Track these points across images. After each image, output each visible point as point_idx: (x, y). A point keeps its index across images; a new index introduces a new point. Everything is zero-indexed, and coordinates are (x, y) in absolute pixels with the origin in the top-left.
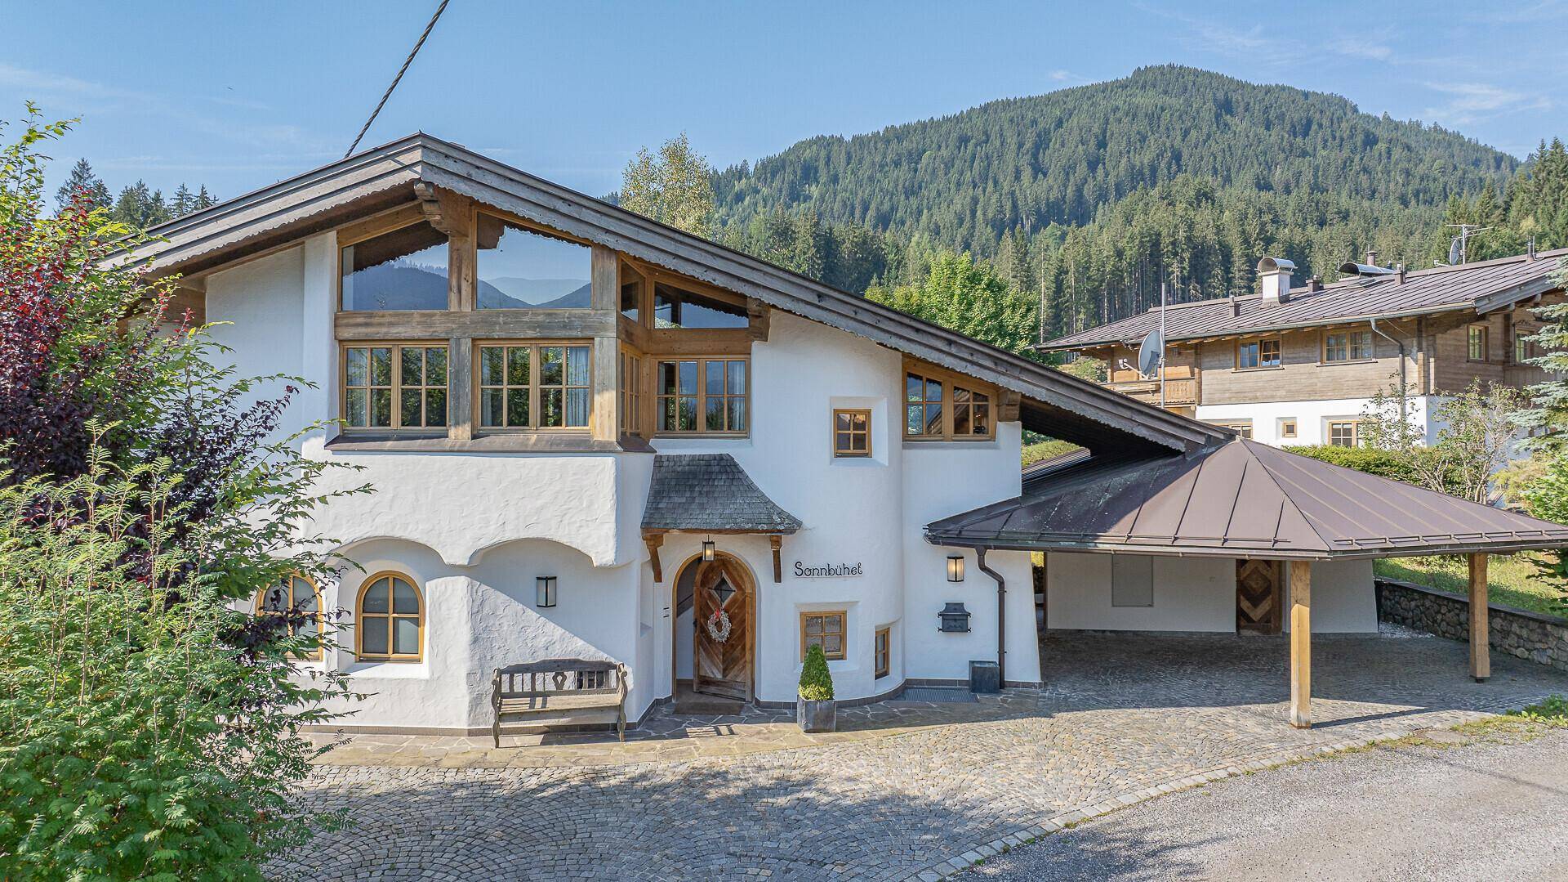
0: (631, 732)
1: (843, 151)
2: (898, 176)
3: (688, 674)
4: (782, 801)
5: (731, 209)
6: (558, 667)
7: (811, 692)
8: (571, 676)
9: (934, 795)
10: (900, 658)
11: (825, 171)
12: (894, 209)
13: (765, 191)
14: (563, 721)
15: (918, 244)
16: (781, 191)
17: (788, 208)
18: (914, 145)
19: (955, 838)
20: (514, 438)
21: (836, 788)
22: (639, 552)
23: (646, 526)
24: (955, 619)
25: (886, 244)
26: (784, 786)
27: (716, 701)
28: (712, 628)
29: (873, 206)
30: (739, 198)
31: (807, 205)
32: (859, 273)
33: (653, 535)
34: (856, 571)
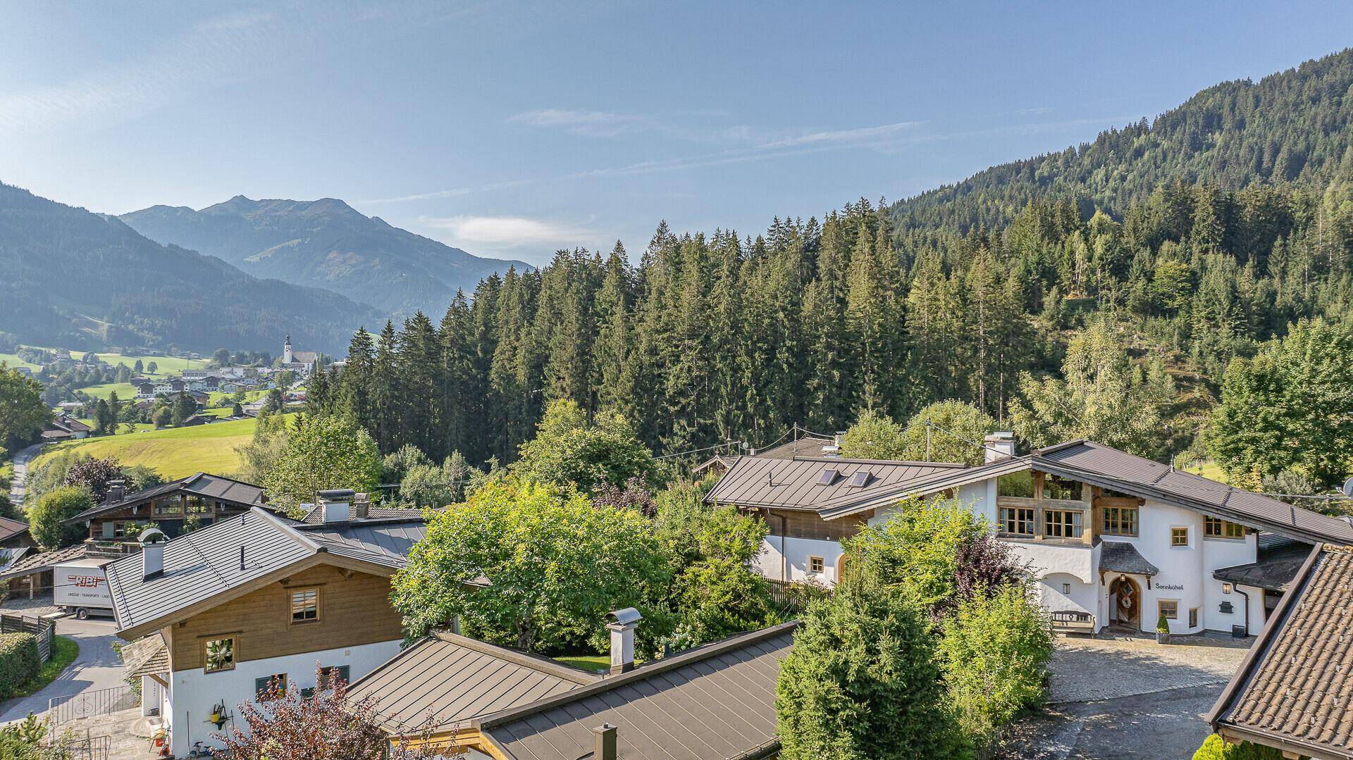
0: (1096, 637)
1: (1251, 95)
2: (1316, 114)
3: (1114, 618)
4: (1148, 662)
5: (1130, 164)
6: (1071, 613)
7: (1161, 630)
8: (1075, 616)
9: (1200, 667)
10: (1201, 622)
11: (1230, 117)
12: (1310, 148)
13: (1165, 144)
14: (1072, 631)
15: (1334, 193)
16: (1181, 143)
17: (1189, 159)
18: (1339, 77)
19: (1202, 678)
20: (1057, 540)
21: (1167, 661)
22: (1098, 576)
23: (1100, 569)
24: (1226, 608)
25: (1293, 202)
26: (1147, 658)
27: (1125, 629)
28: (1124, 603)
29: (1285, 149)
30: (1139, 153)
31: (1210, 153)
32: (1263, 234)
33: (1102, 570)
34: (1181, 588)
